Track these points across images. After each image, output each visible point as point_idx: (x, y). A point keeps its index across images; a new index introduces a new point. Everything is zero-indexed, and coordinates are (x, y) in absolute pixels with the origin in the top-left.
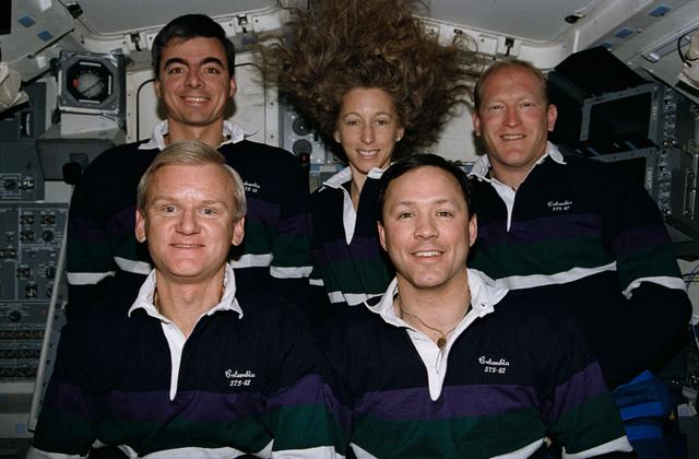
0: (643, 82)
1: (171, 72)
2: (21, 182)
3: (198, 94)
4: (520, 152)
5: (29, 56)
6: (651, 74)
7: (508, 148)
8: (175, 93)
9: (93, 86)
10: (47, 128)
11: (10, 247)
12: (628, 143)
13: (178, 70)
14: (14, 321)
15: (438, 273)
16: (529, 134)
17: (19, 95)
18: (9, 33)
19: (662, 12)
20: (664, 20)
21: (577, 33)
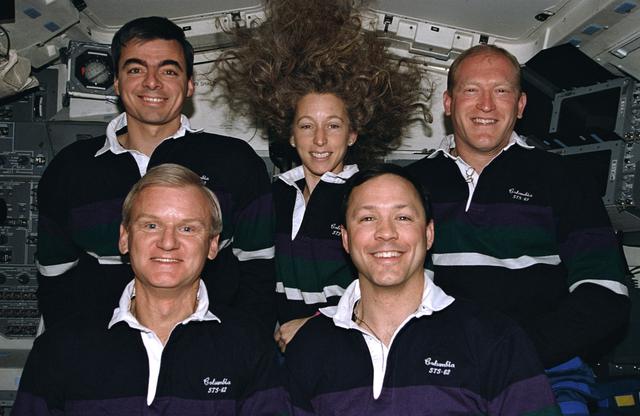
0: (613, 77)
1: (130, 72)
2: (34, 158)
3: (156, 95)
4: (489, 136)
5: (38, 45)
6: (620, 70)
7: (479, 132)
8: (133, 92)
9: (100, 74)
10: (58, 110)
11: (22, 217)
12: (594, 136)
13: (136, 70)
14: (23, 283)
15: (397, 273)
16: (501, 119)
17: (29, 80)
18: (13, 21)
19: (627, 9)
20: (630, 16)
21: (548, 30)
